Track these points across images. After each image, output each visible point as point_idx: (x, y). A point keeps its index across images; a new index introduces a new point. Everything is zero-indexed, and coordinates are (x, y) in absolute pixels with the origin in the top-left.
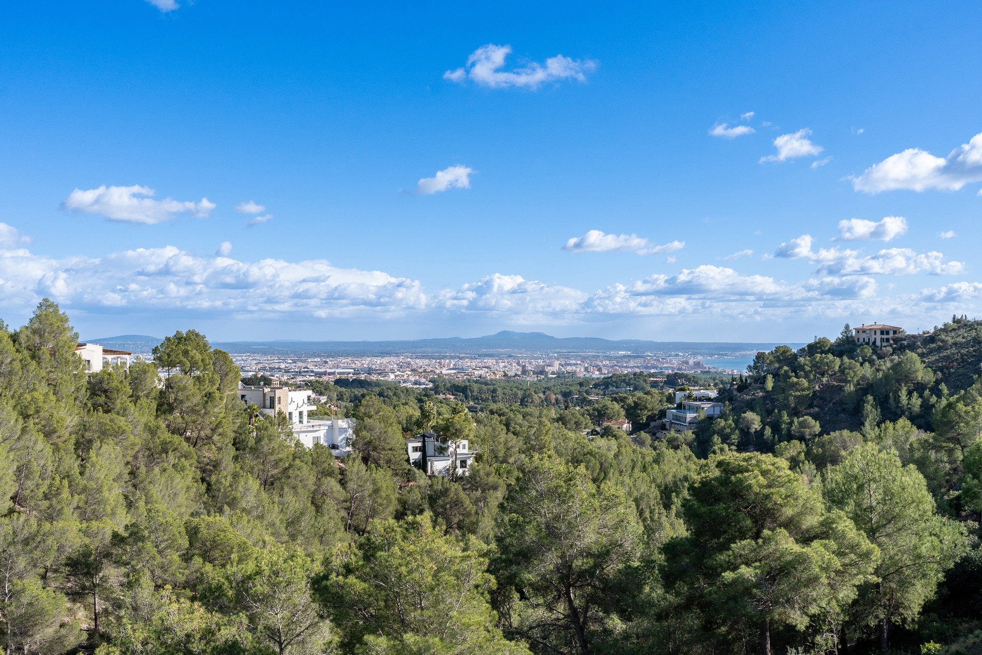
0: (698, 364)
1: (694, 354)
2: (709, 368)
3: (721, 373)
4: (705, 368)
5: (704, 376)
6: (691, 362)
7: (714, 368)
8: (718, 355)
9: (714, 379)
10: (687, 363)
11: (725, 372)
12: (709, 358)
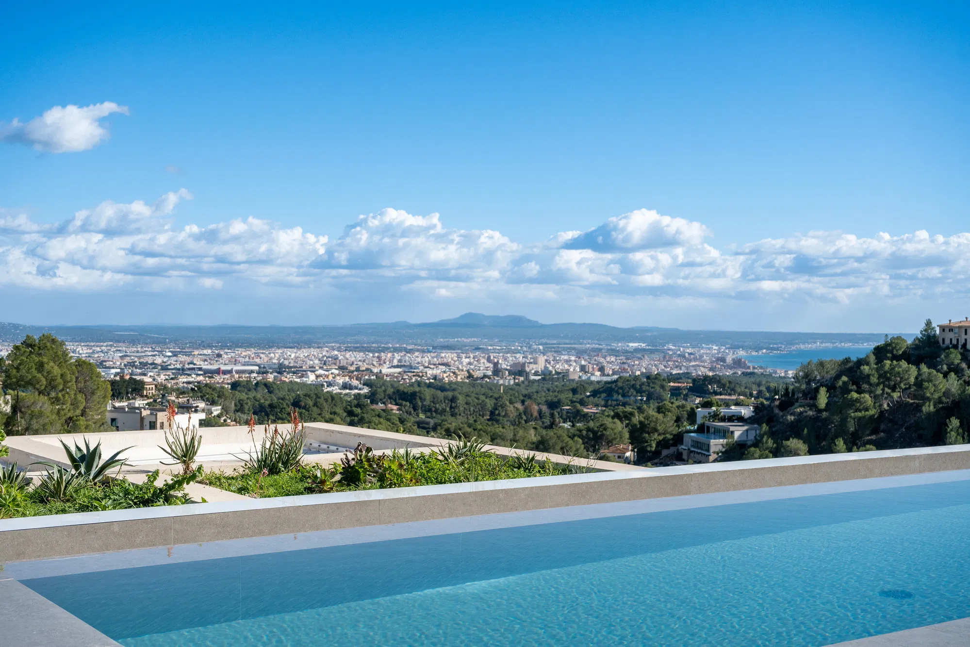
0: (738, 363)
1: (734, 347)
2: (754, 368)
3: (770, 375)
4: (749, 367)
5: (745, 380)
6: (729, 359)
7: (761, 368)
8: (767, 349)
9: (759, 385)
10: (723, 360)
11: (776, 372)
12: (754, 353)
